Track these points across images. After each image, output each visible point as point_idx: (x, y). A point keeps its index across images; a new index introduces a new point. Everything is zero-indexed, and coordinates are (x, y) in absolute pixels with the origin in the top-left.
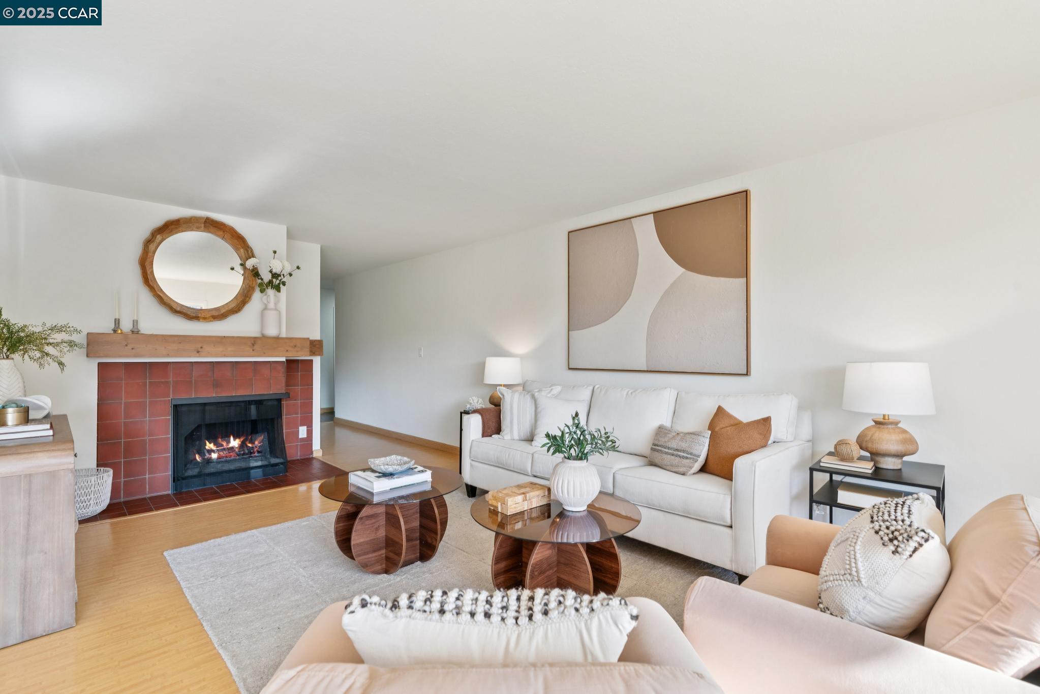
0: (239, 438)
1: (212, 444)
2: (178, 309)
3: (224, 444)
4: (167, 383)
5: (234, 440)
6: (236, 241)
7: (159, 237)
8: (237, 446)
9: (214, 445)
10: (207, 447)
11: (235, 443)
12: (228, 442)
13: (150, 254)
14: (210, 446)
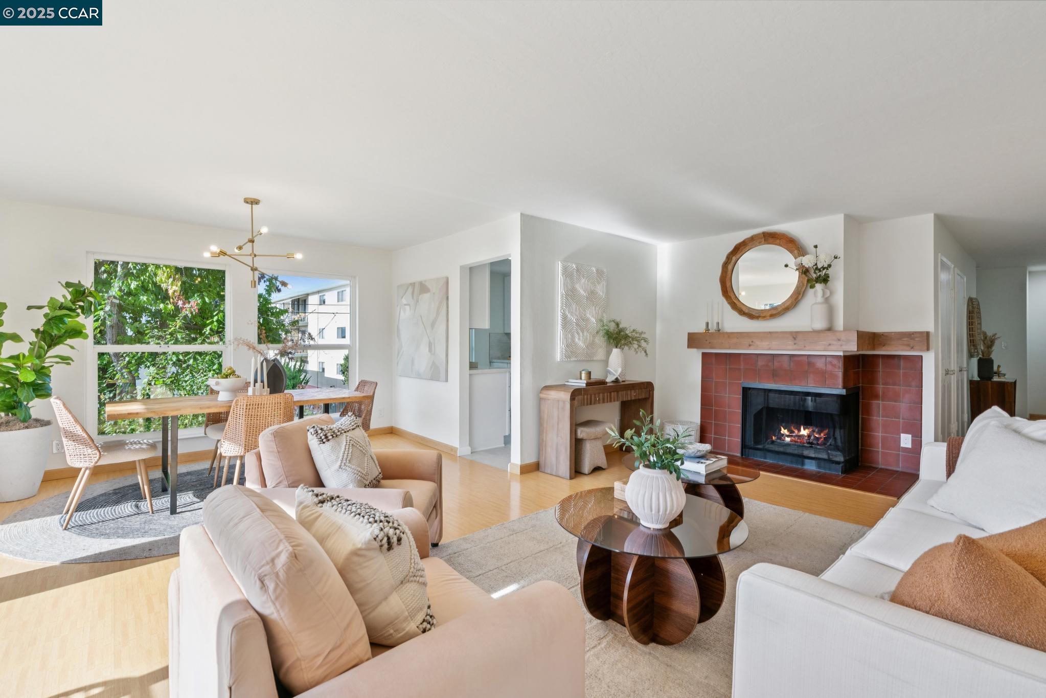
0: (808, 429)
1: (786, 430)
2: (747, 311)
3: (796, 431)
4: (740, 369)
5: (804, 429)
6: (791, 244)
7: (734, 259)
8: (806, 435)
9: (788, 431)
10: (782, 432)
11: (804, 432)
12: (799, 430)
13: (729, 272)
14: (784, 431)
